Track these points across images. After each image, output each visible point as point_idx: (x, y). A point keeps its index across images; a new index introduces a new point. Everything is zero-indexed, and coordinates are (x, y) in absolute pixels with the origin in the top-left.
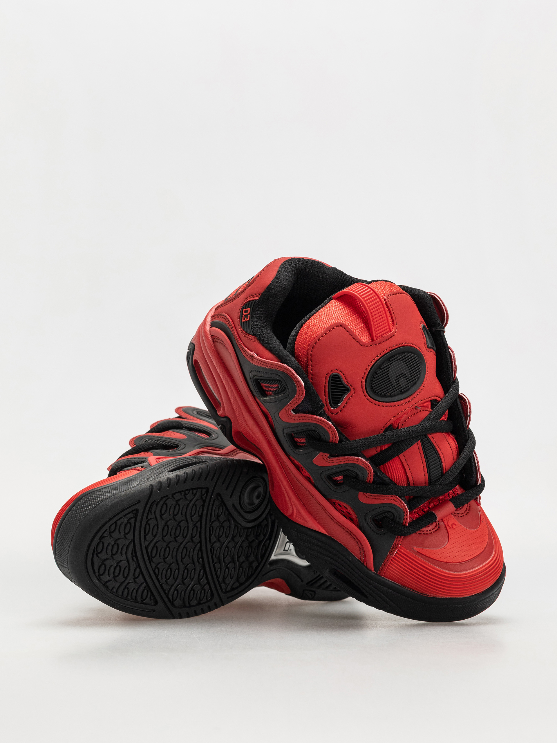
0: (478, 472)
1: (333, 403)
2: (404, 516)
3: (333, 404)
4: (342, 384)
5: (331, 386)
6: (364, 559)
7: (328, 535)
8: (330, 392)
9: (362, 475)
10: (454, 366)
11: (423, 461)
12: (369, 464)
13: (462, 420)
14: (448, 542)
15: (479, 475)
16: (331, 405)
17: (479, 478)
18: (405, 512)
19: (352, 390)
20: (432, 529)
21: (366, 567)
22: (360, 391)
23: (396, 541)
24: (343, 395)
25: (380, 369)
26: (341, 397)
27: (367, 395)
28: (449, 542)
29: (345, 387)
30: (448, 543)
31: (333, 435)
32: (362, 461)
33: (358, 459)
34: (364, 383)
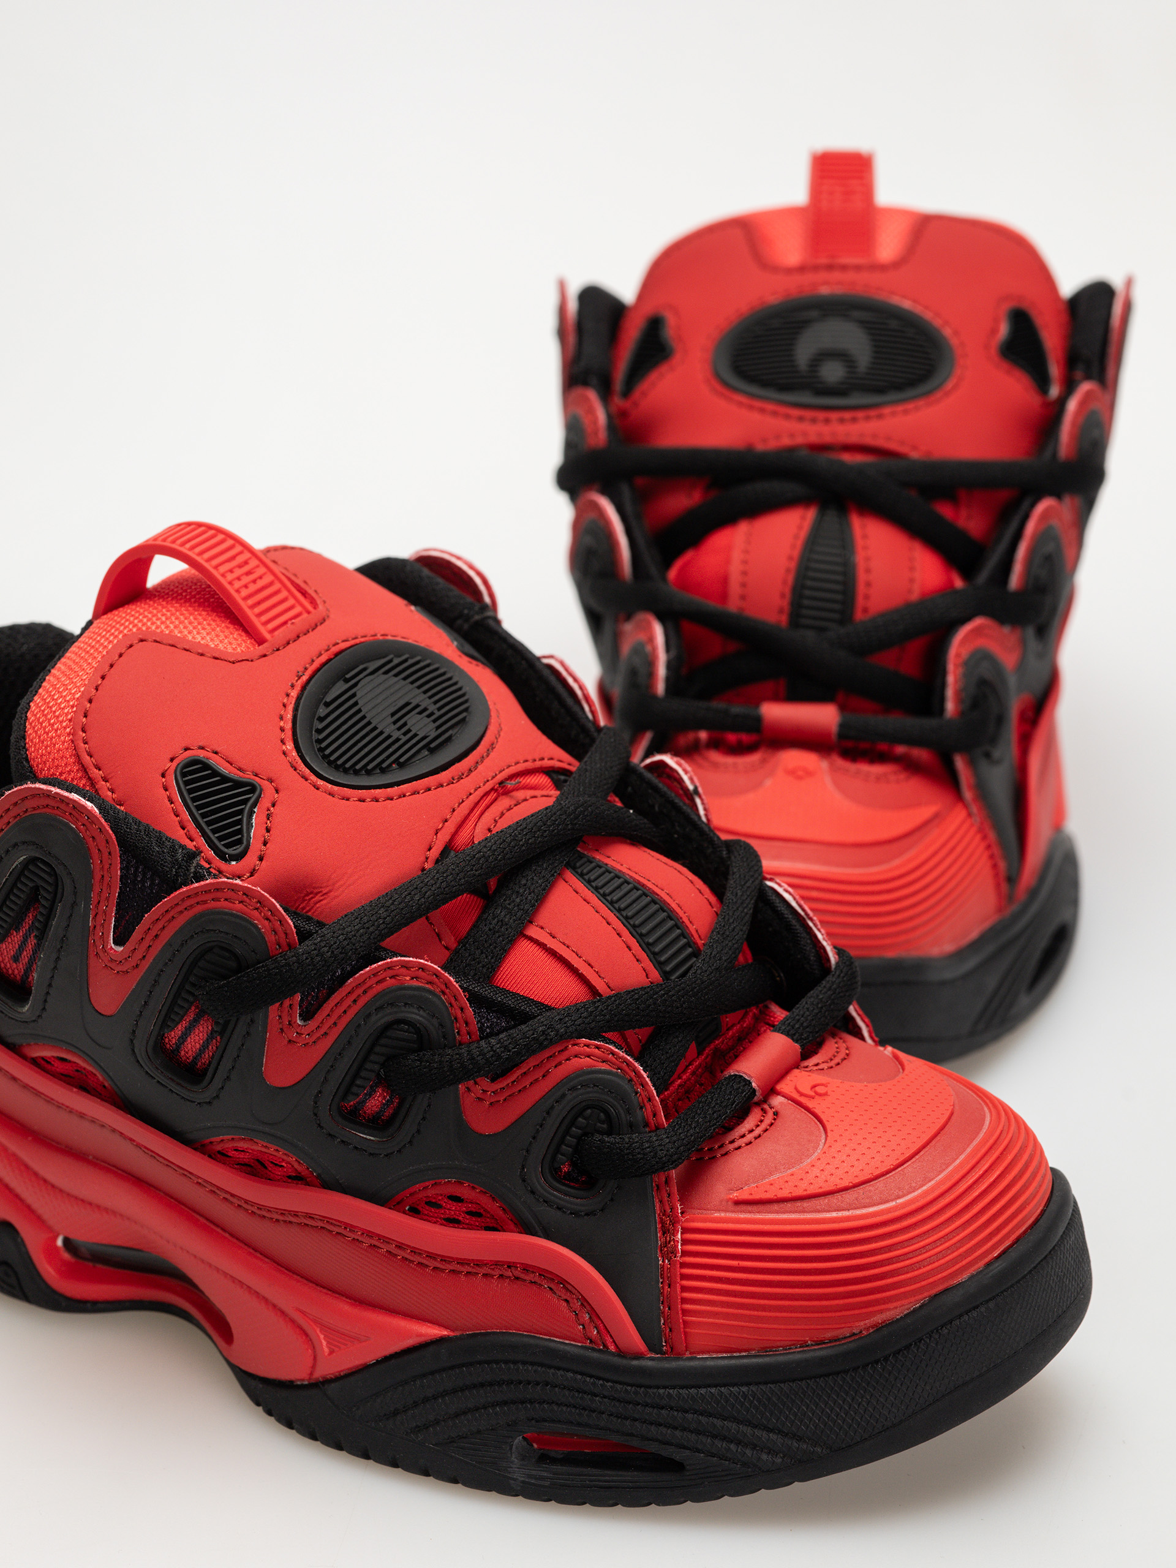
0: (811, 924)
1: (225, 846)
2: (637, 1093)
3: (227, 848)
4: (225, 779)
5: (194, 800)
6: (598, 1332)
7: (452, 1334)
8: (199, 819)
9: (435, 1022)
10: (575, 686)
11: (610, 921)
12: (432, 965)
13: (679, 810)
14: (826, 1132)
15: (819, 930)
16: (222, 856)
17: (825, 943)
18: (635, 1079)
19: (266, 784)
20: (758, 1126)
21: (621, 1353)
22: (289, 778)
23: (661, 1201)
24: (243, 809)
25: (327, 705)
26: (240, 817)
27: (320, 782)
28: (829, 1131)
29: (238, 784)
30: (827, 1136)
31: (267, 919)
32: (406, 966)
33: (390, 967)
34: (294, 754)
